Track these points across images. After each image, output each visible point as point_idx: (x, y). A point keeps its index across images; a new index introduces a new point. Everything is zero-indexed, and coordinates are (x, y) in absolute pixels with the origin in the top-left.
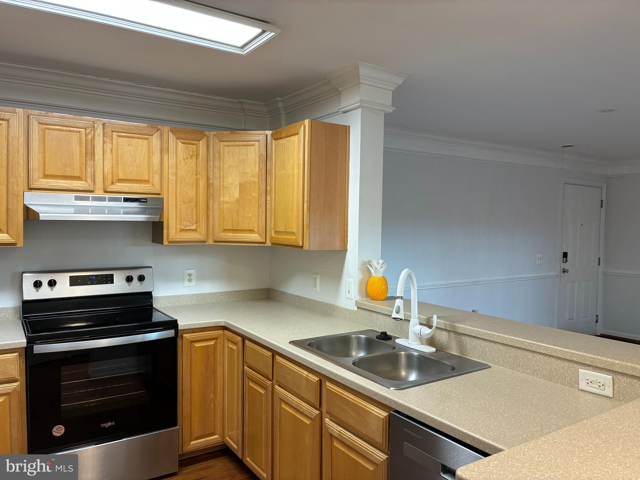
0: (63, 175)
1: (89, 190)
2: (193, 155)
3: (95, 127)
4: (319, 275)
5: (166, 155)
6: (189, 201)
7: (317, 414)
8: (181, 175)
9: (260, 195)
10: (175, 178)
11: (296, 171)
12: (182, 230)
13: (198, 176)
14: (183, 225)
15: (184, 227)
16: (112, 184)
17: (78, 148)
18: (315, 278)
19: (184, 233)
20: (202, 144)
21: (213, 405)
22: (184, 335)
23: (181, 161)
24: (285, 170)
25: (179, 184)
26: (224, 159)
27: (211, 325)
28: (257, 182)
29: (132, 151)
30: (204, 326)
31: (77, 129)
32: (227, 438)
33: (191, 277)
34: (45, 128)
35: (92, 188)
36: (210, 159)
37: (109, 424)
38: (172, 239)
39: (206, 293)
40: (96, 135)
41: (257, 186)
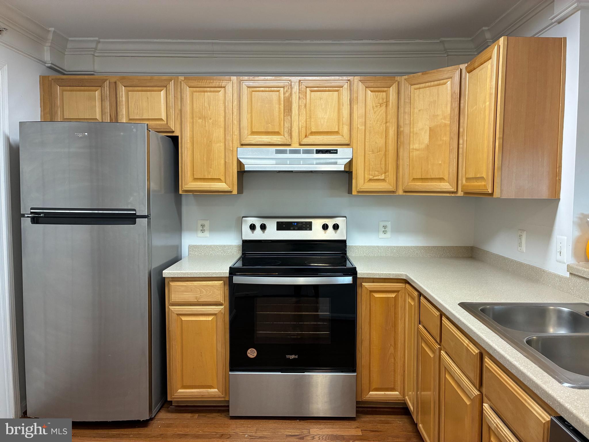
0: (266, 132)
1: (286, 144)
2: (383, 102)
3: (292, 85)
4: (525, 232)
5: (356, 105)
6: (378, 150)
7: (476, 395)
8: (370, 123)
9: (451, 138)
10: (363, 127)
11: (488, 103)
12: (370, 180)
13: (388, 124)
14: (372, 175)
15: (373, 177)
16: (305, 137)
17: (277, 106)
18: (521, 236)
19: (372, 183)
20: (392, 91)
21: (393, 360)
22: (364, 284)
23: (370, 110)
24: (476, 104)
25: (367, 134)
26: (414, 103)
27: (392, 277)
28: (448, 124)
29: (323, 104)
30: (384, 277)
31: (277, 88)
32: (407, 397)
33: (386, 229)
34: (252, 91)
35: (288, 142)
36: (401, 105)
37: (292, 357)
38: (360, 188)
39: (401, 246)
40: (293, 92)
41: (448, 129)
